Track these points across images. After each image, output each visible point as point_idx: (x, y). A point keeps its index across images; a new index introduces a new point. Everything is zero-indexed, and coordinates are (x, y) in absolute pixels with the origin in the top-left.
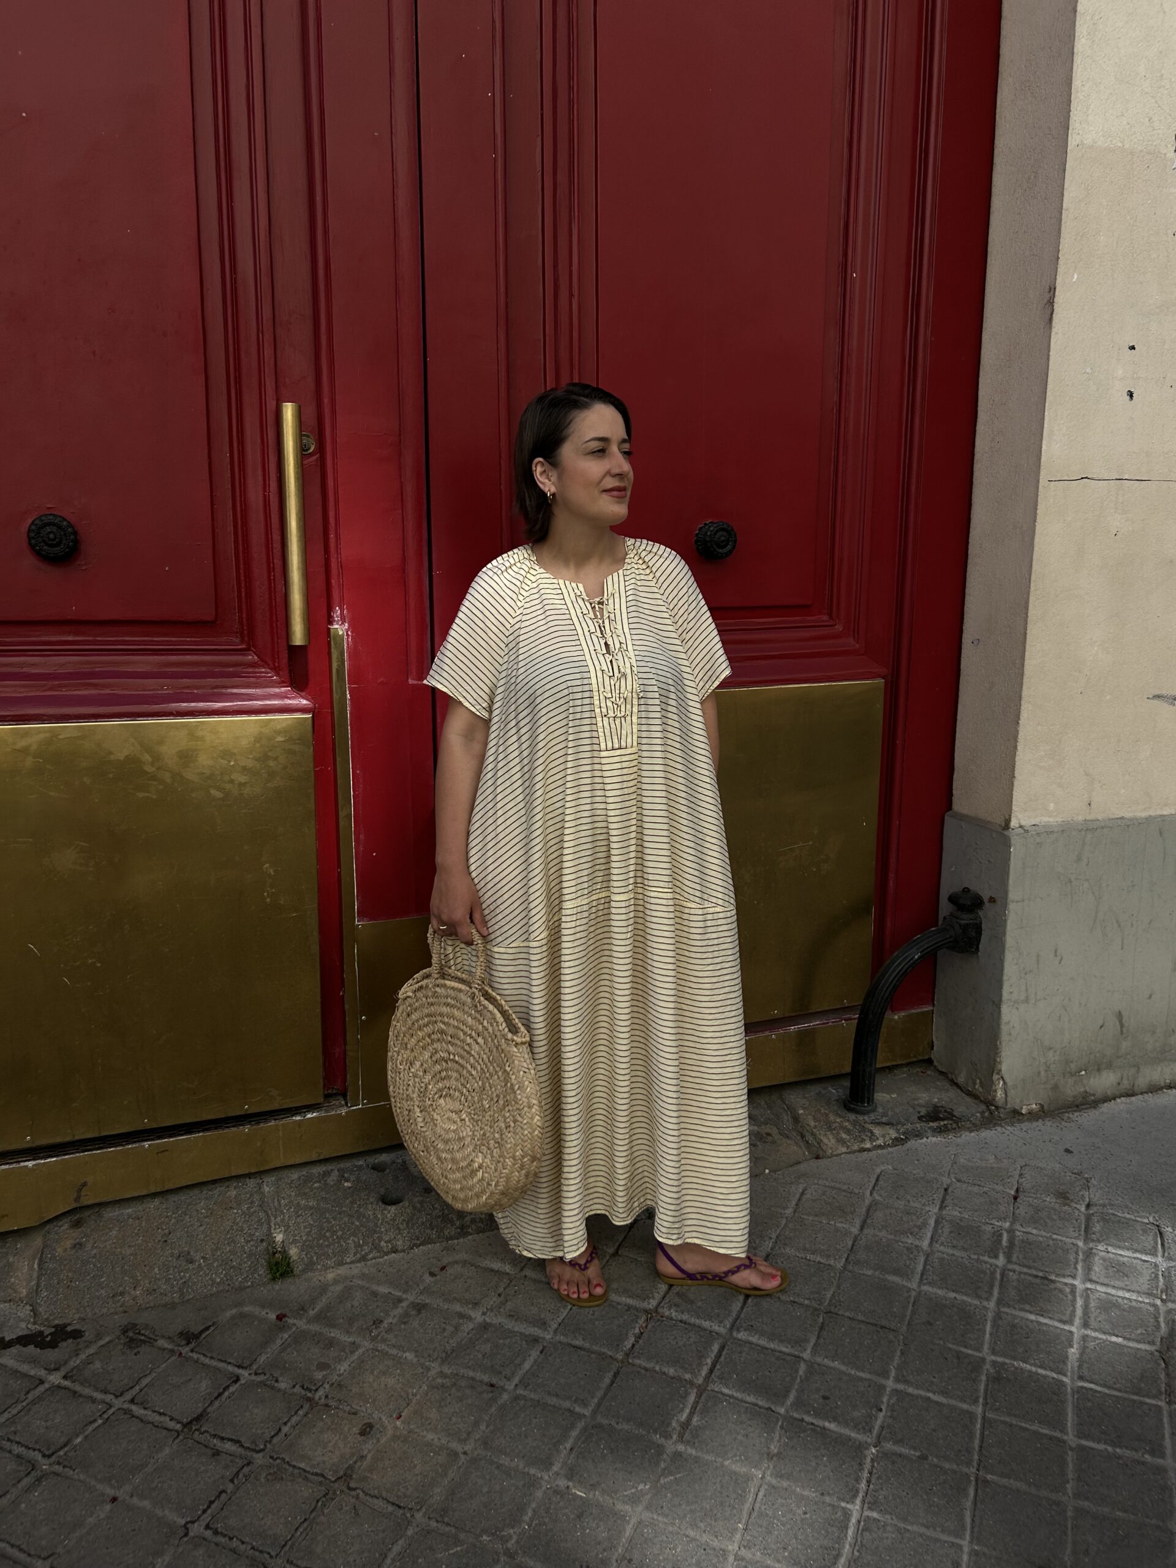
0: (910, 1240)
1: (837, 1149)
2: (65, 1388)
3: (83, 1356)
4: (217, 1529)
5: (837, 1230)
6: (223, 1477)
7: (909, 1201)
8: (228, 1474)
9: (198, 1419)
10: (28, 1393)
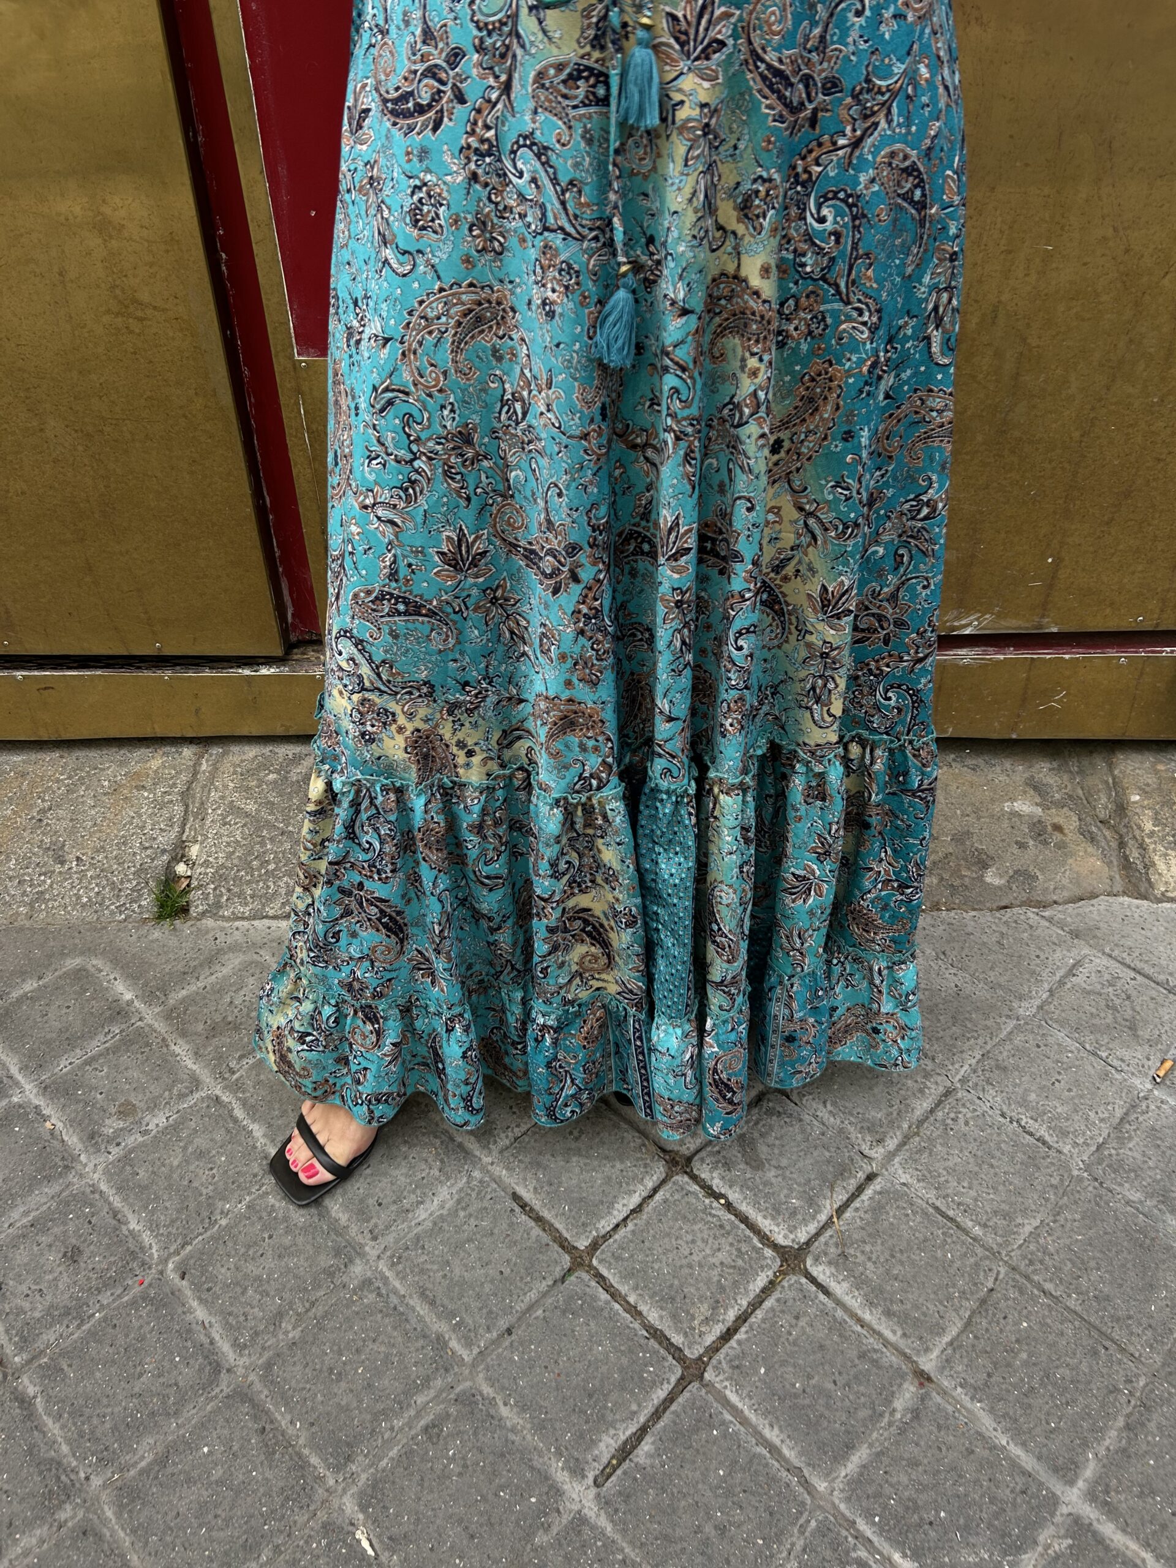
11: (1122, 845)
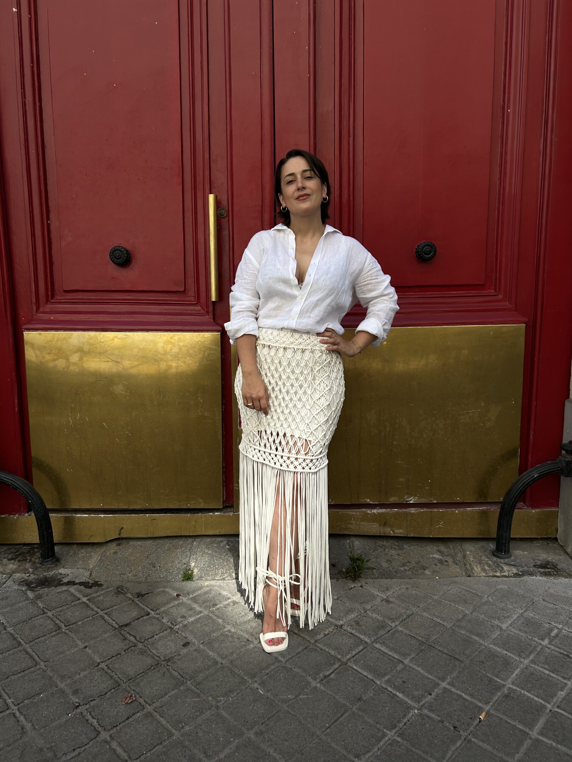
0: (496, 622)
1: (480, 573)
2: (86, 604)
3: (98, 594)
4: (109, 667)
5: (457, 609)
6: (122, 648)
7: (507, 604)
8: (125, 648)
9: (126, 625)
10: (72, 602)
11: (465, 565)
